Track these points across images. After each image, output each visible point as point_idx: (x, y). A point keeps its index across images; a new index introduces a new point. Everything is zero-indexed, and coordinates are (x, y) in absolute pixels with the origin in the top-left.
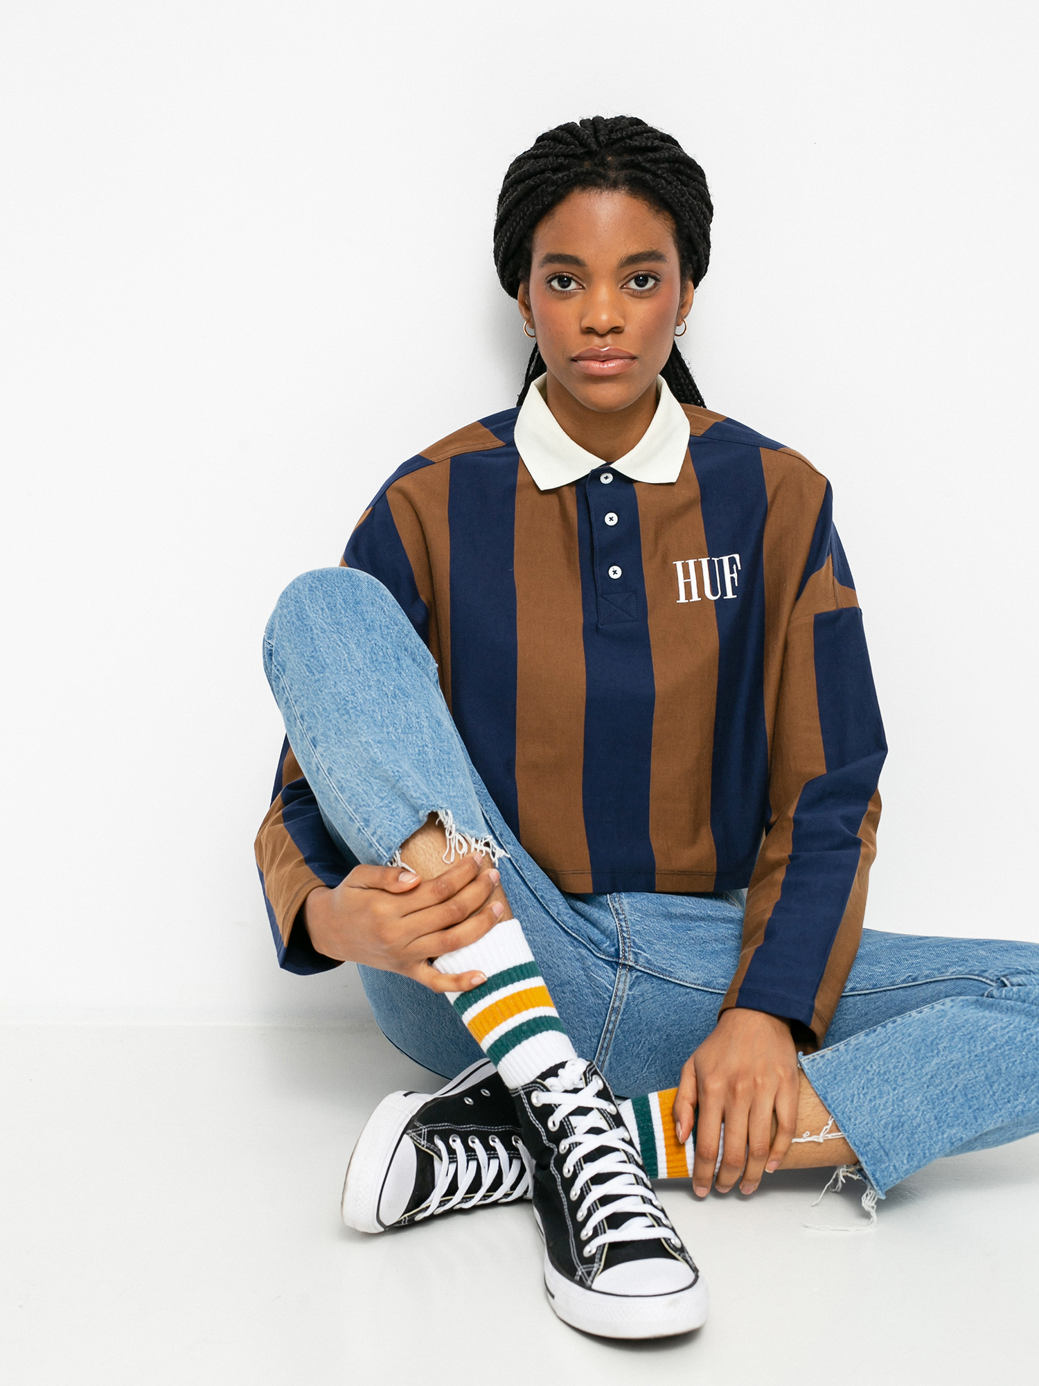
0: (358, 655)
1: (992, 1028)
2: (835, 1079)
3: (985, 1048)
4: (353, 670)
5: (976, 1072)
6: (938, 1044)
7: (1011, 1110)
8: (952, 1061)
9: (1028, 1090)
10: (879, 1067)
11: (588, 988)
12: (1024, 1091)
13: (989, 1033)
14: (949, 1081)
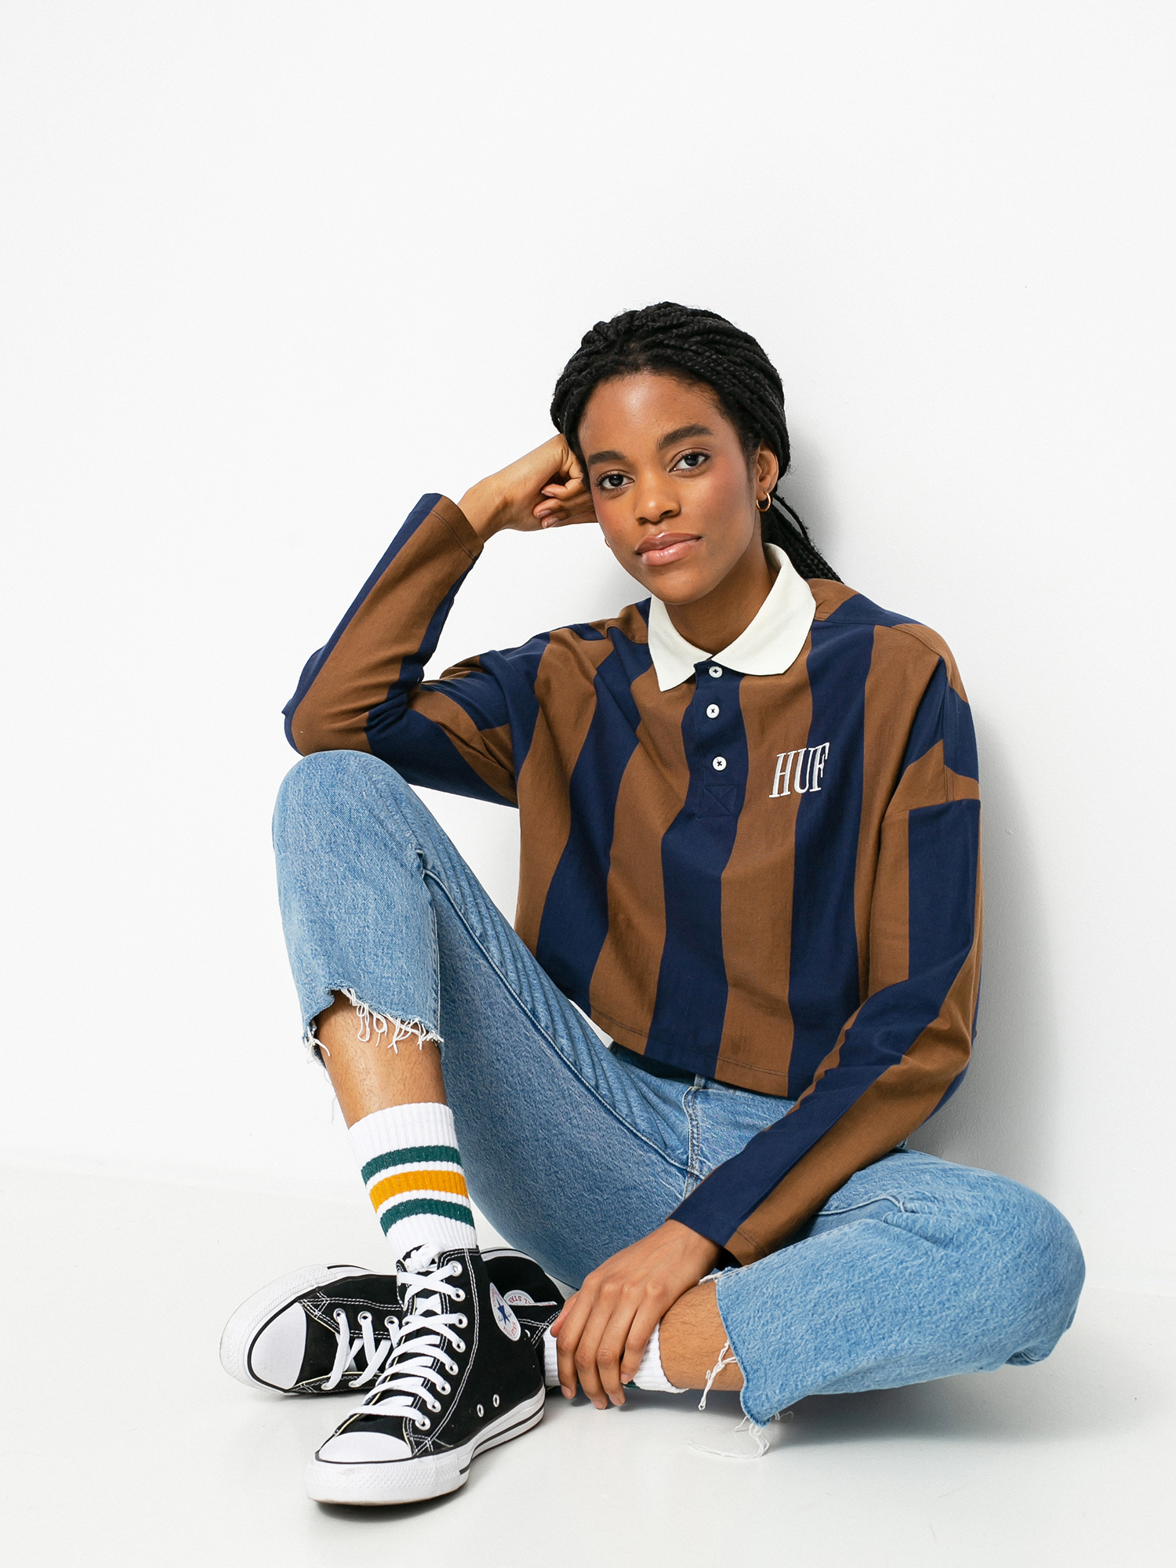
0: (317, 836)
1: (872, 1257)
2: (738, 1299)
3: (862, 1279)
4: (308, 850)
5: (853, 1303)
6: (823, 1270)
7: (884, 1347)
8: (831, 1289)
9: (900, 1328)
10: (773, 1290)
11: (658, 1196)
12: (897, 1328)
13: (869, 1263)
14: (830, 1310)
